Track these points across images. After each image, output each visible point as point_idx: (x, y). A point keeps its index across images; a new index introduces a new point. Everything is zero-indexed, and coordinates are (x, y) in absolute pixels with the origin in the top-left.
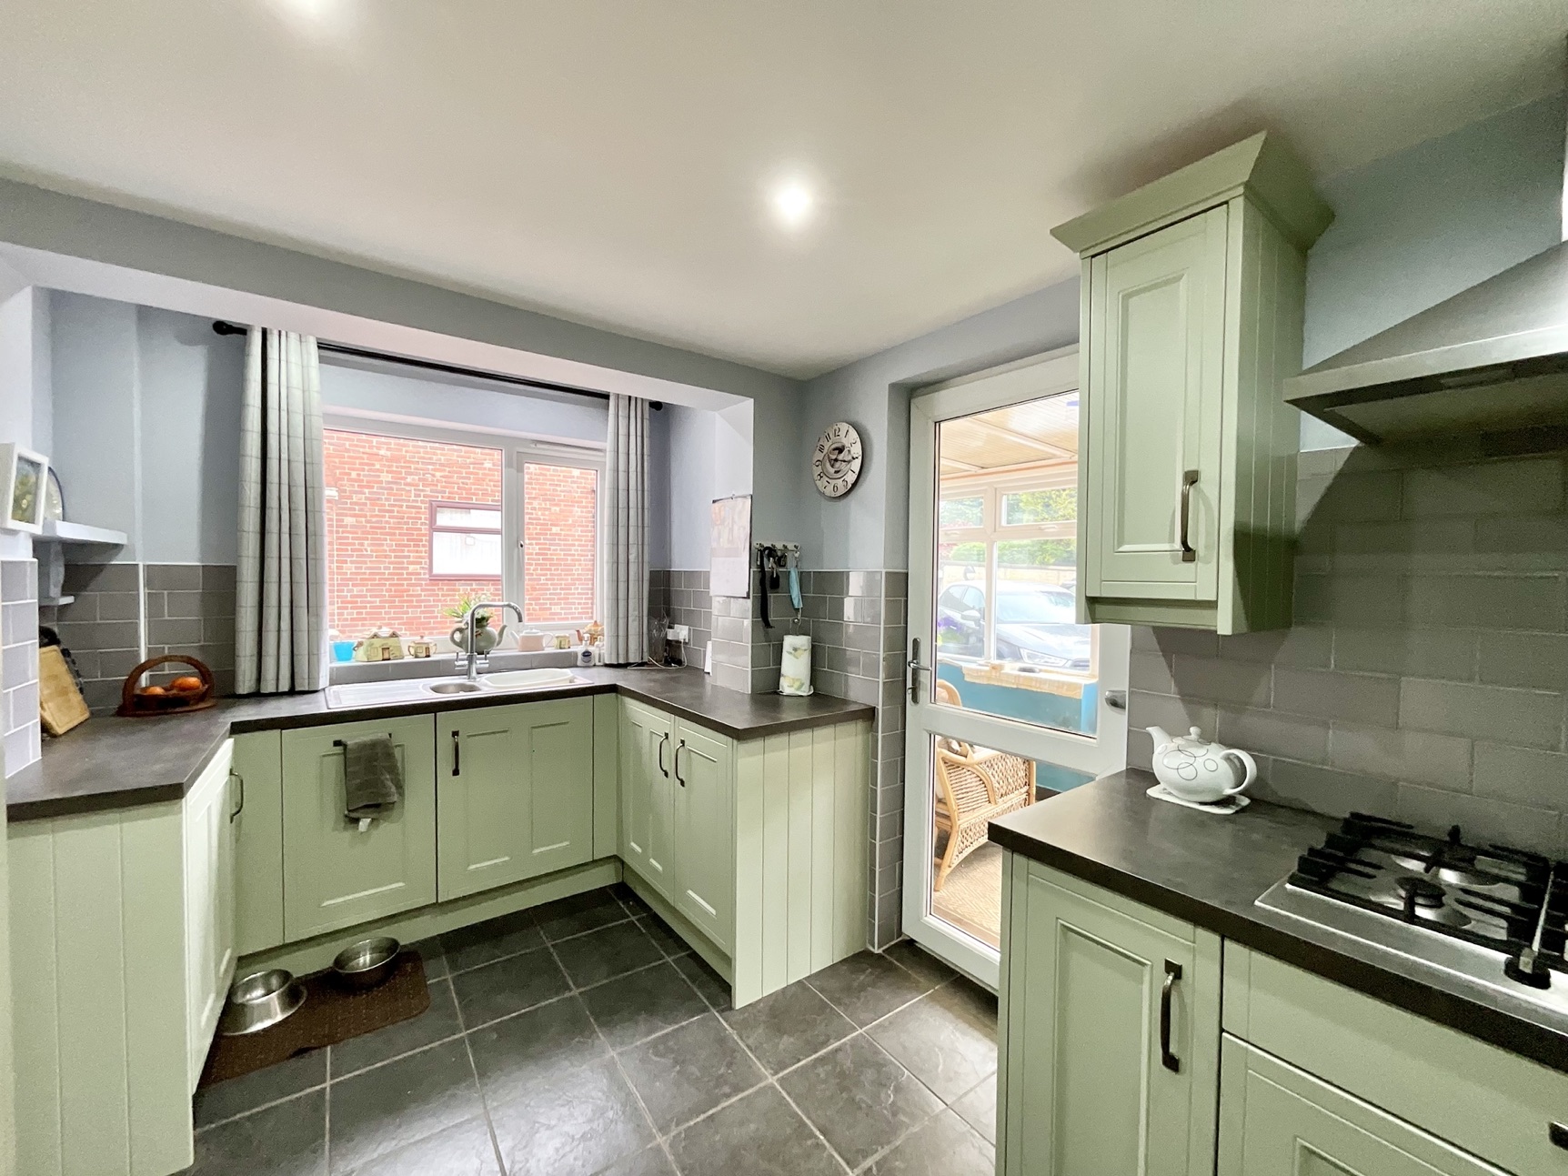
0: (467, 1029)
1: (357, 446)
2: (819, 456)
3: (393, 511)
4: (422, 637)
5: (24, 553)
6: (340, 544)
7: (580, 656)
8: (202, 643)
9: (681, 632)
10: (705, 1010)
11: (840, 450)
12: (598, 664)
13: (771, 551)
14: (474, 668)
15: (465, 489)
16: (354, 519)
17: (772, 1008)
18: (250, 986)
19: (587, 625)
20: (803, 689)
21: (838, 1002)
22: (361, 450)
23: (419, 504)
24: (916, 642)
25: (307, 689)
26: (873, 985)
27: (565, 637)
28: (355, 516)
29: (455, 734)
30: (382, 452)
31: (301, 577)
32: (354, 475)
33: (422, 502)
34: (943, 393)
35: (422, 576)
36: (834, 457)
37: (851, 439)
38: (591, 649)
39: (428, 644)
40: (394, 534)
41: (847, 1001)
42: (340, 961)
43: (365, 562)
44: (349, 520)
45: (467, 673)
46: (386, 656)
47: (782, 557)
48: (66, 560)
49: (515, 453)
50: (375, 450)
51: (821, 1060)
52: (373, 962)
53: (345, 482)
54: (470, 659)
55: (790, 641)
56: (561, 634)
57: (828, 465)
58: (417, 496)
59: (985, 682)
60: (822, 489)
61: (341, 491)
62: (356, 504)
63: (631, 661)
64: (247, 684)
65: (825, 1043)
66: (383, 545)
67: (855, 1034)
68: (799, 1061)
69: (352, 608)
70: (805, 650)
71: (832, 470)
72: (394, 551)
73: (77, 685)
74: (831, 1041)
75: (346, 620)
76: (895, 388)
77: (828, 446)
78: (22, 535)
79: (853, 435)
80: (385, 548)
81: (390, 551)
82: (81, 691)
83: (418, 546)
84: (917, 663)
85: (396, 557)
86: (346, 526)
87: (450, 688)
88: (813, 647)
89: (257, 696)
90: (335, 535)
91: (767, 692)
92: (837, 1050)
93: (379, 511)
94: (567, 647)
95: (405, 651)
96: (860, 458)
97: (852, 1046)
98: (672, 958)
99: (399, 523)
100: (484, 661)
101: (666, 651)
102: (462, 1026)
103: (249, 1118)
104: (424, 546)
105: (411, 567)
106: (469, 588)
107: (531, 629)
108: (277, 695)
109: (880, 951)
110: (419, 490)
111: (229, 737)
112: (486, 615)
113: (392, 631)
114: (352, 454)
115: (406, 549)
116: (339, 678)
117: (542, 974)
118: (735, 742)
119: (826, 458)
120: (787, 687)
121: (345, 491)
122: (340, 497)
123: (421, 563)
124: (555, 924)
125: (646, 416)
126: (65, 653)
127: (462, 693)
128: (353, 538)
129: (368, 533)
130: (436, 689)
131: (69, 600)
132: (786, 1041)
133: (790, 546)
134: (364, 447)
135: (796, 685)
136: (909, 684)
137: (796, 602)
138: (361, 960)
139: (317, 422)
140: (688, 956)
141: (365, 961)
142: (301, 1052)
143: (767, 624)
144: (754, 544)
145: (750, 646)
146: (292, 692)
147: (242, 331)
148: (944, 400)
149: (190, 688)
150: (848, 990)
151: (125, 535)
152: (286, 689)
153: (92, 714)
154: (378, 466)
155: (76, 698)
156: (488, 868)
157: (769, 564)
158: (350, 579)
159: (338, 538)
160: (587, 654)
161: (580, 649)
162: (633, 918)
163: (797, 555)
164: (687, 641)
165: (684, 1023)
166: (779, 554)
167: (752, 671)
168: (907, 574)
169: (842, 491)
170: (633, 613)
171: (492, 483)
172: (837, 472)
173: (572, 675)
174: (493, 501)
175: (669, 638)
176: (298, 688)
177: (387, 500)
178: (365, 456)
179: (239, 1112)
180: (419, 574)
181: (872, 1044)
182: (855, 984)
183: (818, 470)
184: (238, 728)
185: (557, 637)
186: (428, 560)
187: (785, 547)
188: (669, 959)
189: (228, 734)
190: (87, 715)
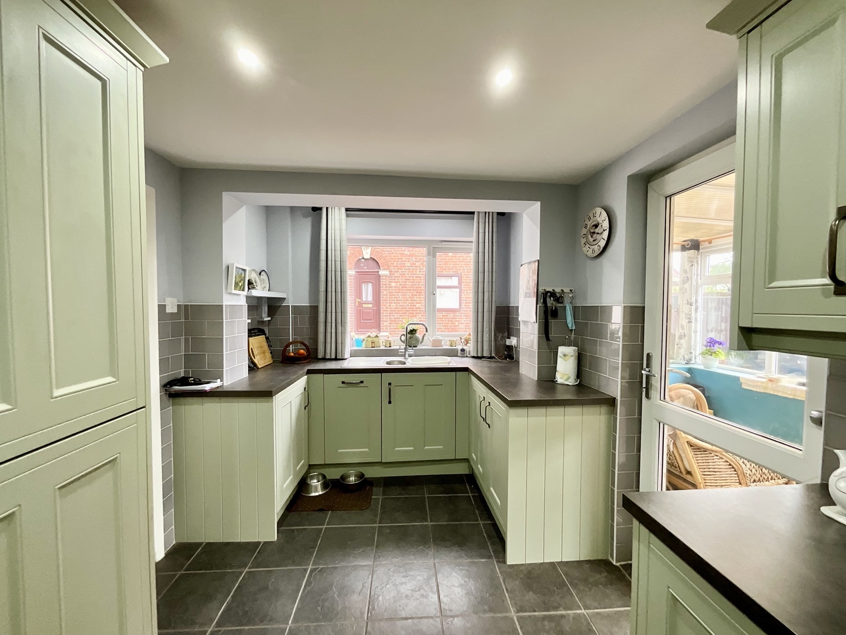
0: (379, 524)
1: (396, 251)
2: (584, 231)
3: (410, 280)
4: (388, 338)
5: (243, 302)
6: (390, 295)
7: (459, 351)
8: (310, 337)
9: (513, 341)
10: (490, 557)
11: (596, 226)
12: (468, 356)
13: (553, 294)
14: (407, 353)
15: (440, 267)
16: (395, 284)
17: (529, 573)
18: (312, 478)
19: (465, 335)
20: (570, 380)
21: (575, 586)
22: (398, 252)
23: (421, 276)
24: (649, 356)
25: (340, 358)
26: (605, 586)
27: (454, 341)
28: (395, 282)
29: (390, 384)
30: (406, 253)
31: (339, 310)
32: (395, 264)
33: (422, 274)
34: (671, 174)
35: (422, 309)
36: (592, 231)
37: (602, 218)
38: (465, 348)
39: (390, 341)
40: (411, 290)
41: (581, 588)
42: (343, 478)
43: (399, 303)
44: (393, 284)
45: (404, 356)
46: (373, 346)
47: (560, 297)
48: (268, 304)
49: (432, 249)
50: (403, 252)
51: (551, 618)
52: (355, 481)
53: (392, 267)
54: (406, 349)
55: (562, 350)
56: (452, 339)
57: (590, 236)
58: (420, 272)
59: (762, 391)
60: (586, 253)
61: (390, 272)
62: (396, 277)
63: (485, 355)
64: (321, 355)
65: (556, 608)
66: (406, 295)
67: (578, 612)
68: (534, 611)
69: (394, 323)
70: (572, 356)
71: (591, 240)
72: (410, 298)
73: (270, 350)
74: (561, 608)
75: (392, 329)
76: (632, 178)
77: (589, 224)
78: (242, 296)
79: (604, 214)
80: (407, 296)
81: (409, 298)
82: (271, 353)
83: (420, 295)
84: (649, 371)
85: (411, 300)
86: (392, 287)
87: (395, 362)
88: (579, 354)
89: (325, 359)
90: (388, 291)
91: (547, 380)
92: (562, 616)
93: (405, 280)
94: (454, 346)
95: (381, 344)
96: (608, 230)
97: (574, 618)
98: (483, 522)
99: (413, 285)
100: (411, 351)
101: (506, 350)
102: (378, 522)
103: (297, 529)
104: (422, 295)
105: (417, 305)
106: (441, 315)
107: (437, 336)
108: (331, 360)
109: (618, 564)
110: (421, 269)
111: (306, 375)
112: (415, 328)
113: (376, 334)
114: (394, 255)
115: (415, 297)
116: (354, 354)
117: (417, 509)
118: (508, 407)
119: (589, 232)
120: (560, 378)
121: (392, 271)
122: (390, 274)
123: (421, 303)
124: (432, 487)
125: (495, 220)
126: (267, 338)
127: (400, 365)
128: (395, 292)
129: (401, 290)
130: (388, 363)
131: (270, 319)
132: (531, 596)
133: (566, 290)
134: (399, 251)
135: (565, 377)
136: (644, 386)
137: (570, 326)
138: (351, 479)
139: (344, 243)
140: (493, 524)
141: (352, 479)
142: (321, 510)
143: (548, 338)
144: (540, 289)
145: (537, 351)
146: (336, 359)
147: (320, 209)
148: (672, 181)
149: (303, 354)
150: (586, 581)
151: (286, 294)
152: (334, 358)
153: (274, 362)
154: (404, 259)
155: (268, 355)
156: (404, 451)
157: (550, 302)
158: (394, 311)
159: (389, 292)
160: (463, 350)
161: (459, 347)
162: (471, 495)
163: (571, 295)
164: (516, 346)
165: (476, 560)
166: (558, 295)
167: (538, 366)
168: (644, 307)
169: (597, 252)
170: (486, 329)
171: (452, 263)
172: (594, 241)
173: (450, 360)
174: (453, 272)
175: (507, 344)
176: (338, 358)
177: (408, 274)
178: (399, 255)
179: (296, 526)
180: (421, 308)
181: (589, 623)
182: (591, 580)
183: (583, 241)
184: (309, 372)
185: (450, 341)
186: (424, 302)
187: (562, 290)
188: (481, 522)
189: (305, 374)
190: (271, 362)
